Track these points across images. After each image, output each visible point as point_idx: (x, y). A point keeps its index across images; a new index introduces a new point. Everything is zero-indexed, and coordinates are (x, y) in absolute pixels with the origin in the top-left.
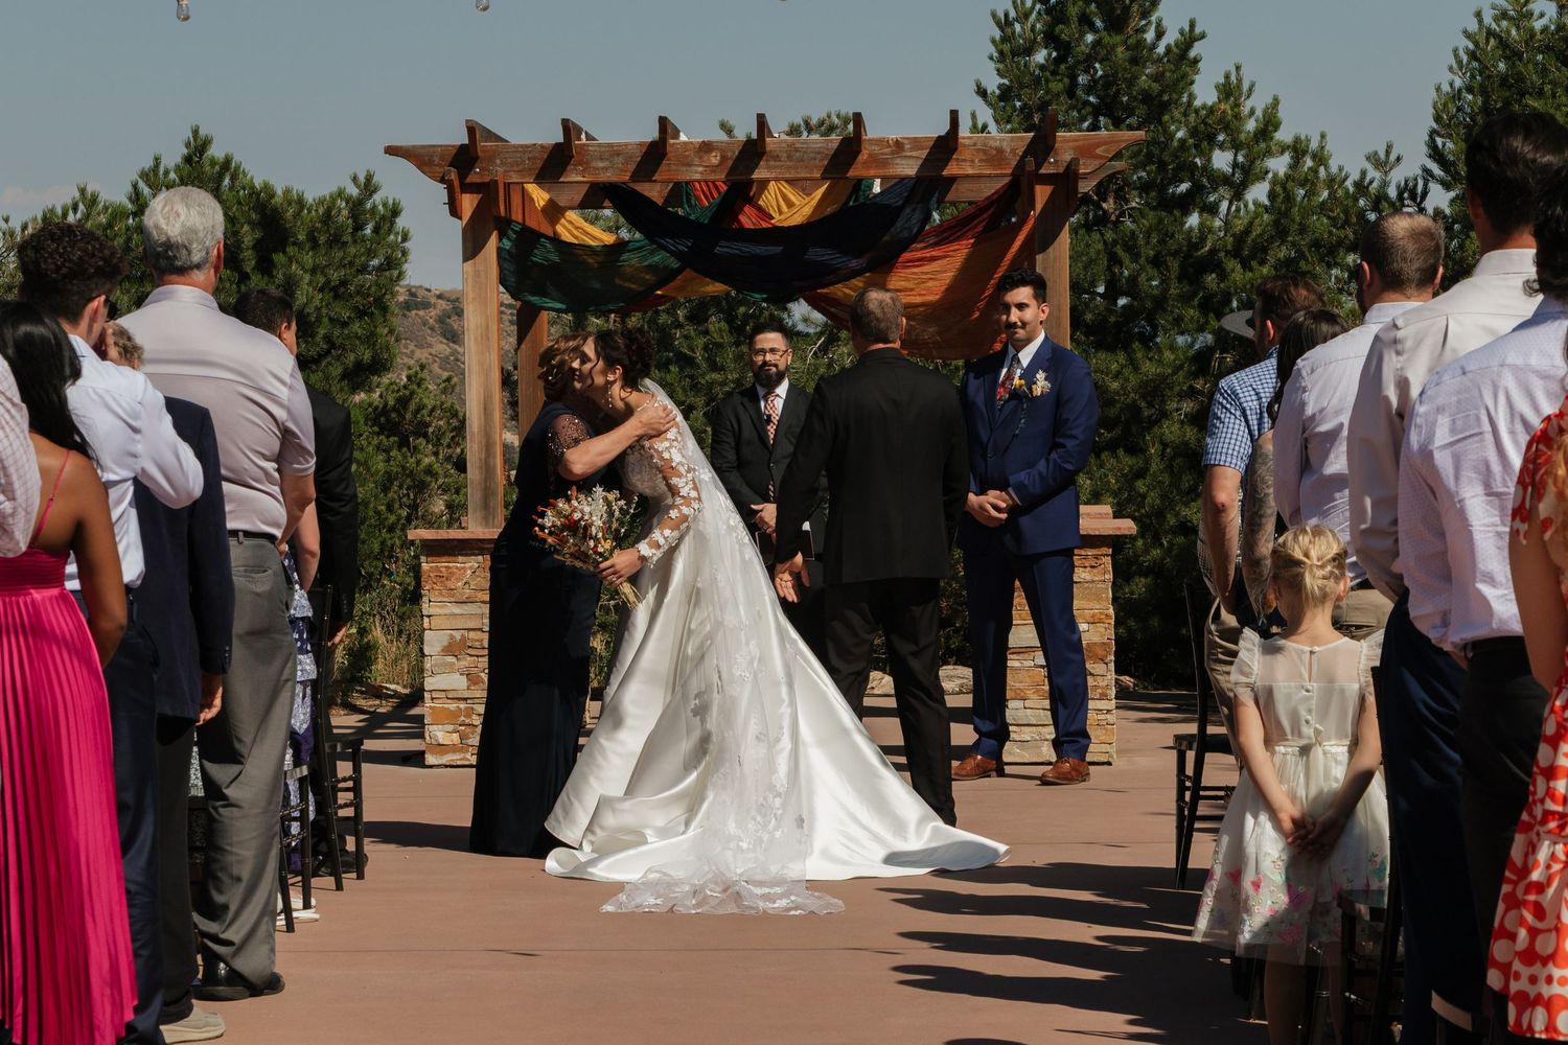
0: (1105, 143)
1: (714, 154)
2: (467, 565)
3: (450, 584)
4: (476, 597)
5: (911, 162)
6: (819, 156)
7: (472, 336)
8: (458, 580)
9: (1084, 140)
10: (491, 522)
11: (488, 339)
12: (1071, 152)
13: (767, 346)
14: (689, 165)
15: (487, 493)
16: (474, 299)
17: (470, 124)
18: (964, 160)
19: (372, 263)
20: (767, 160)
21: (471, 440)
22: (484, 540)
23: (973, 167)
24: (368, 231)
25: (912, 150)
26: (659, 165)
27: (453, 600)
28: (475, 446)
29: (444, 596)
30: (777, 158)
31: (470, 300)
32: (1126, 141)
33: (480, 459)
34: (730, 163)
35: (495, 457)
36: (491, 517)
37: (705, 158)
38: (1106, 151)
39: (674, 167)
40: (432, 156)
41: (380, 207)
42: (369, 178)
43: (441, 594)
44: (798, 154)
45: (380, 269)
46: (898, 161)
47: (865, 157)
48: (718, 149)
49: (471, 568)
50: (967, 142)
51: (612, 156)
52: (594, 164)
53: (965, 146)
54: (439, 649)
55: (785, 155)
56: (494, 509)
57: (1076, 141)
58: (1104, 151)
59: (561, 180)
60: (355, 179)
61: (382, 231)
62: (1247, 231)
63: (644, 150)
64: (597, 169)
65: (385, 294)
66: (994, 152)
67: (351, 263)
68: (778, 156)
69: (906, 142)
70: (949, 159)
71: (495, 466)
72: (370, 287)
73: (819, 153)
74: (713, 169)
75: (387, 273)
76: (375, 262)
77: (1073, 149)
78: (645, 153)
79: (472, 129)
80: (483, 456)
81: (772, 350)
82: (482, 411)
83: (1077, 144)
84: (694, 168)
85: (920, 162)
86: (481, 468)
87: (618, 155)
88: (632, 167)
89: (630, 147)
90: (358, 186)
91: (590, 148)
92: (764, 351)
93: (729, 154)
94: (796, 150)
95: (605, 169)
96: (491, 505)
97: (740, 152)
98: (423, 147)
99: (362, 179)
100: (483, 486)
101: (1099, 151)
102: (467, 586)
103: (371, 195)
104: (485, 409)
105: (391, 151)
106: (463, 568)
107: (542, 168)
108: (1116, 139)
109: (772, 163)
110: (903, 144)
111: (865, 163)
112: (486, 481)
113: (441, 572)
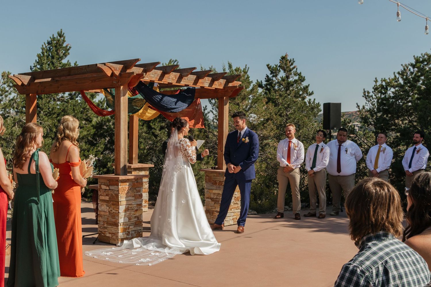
5: (207, 83)
6: (192, 80)
14: (169, 79)
15: (125, 165)
16: (123, 110)
18: (216, 84)
21: (122, 150)
23: (217, 86)
25: (208, 80)
26: (164, 78)
31: (122, 110)
34: (177, 79)
37: (173, 77)
39: (166, 79)
40: (117, 68)
46: (205, 83)
47: (200, 81)
48: (174, 75)
51: (155, 74)
52: (151, 76)
54: (122, 211)
66: (220, 83)
70: (213, 84)
73: (192, 79)
74: (174, 80)
78: (162, 74)
84: (170, 79)
85: (209, 84)
88: (158, 77)
93: (177, 77)
95: (153, 77)
97: (179, 77)
100: (124, 163)
109: (184, 80)
110: (206, 79)
111: (200, 83)
113: (124, 188)
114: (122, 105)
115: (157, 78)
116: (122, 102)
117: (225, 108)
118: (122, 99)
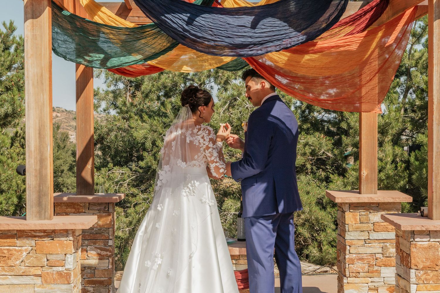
2: (24, 248)
3: (10, 263)
4: (30, 272)
7: (31, 82)
8: (17, 259)
10: (43, 215)
11: (42, 84)
15: (41, 195)
19: (14, 66)
21: (29, 156)
22: (36, 230)
24: (12, 50)
27: (13, 274)
28: (32, 161)
29: (5, 271)
33: (36, 170)
35: (46, 168)
36: (43, 211)
41: (18, 39)
42: (11, 24)
43: (4, 269)
45: (18, 68)
49: (26, 250)
56: (45, 206)
60: (4, 24)
61: (18, 51)
62: (420, 58)
65: (20, 80)
67: (3, 65)
71: (46, 175)
72: (12, 77)
75: (22, 71)
76: (16, 66)
80: (38, 168)
82: (37, 136)
86: (36, 176)
90: (6, 28)
96: (44, 203)
99: (8, 25)
100: (38, 189)
102: (23, 263)
103: (12, 32)
104: (40, 133)
106: (20, 250)
112: (40, 186)
113: (4, 253)
118: (29, 28)
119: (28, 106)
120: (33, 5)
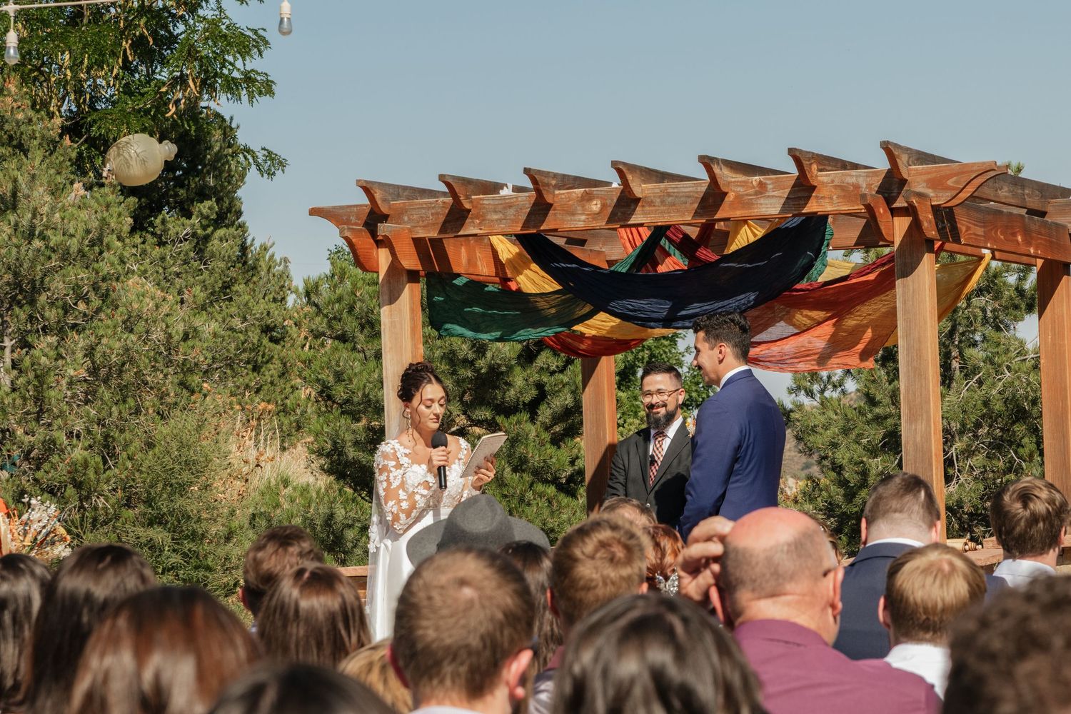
0: (956, 175)
1: (595, 202)
5: (773, 201)
6: (689, 200)
9: (935, 172)
12: (924, 185)
13: (653, 388)
14: (573, 214)
16: (391, 348)
17: (360, 184)
18: (823, 198)
20: (643, 206)
23: (832, 204)
25: (774, 189)
26: (546, 215)
30: (651, 203)
31: (388, 349)
32: (976, 171)
34: (610, 210)
37: (587, 207)
38: (956, 182)
39: (560, 216)
40: (349, 216)
44: (670, 199)
46: (762, 201)
47: (732, 197)
48: (598, 198)
50: (825, 179)
51: (505, 208)
52: (489, 217)
53: (823, 183)
55: (658, 200)
57: (929, 173)
58: (955, 182)
59: (459, 234)
63: (532, 202)
64: (492, 221)
66: (852, 188)
68: (652, 202)
69: (768, 182)
70: (808, 198)
74: (595, 216)
77: (924, 181)
78: (534, 204)
79: (367, 189)
81: (659, 392)
83: (929, 176)
84: (577, 217)
85: (782, 201)
87: (510, 207)
88: (523, 217)
89: (520, 199)
91: (485, 202)
92: (650, 394)
93: (608, 202)
94: (669, 195)
95: (500, 220)
97: (618, 200)
98: (341, 207)
101: (950, 183)
105: (315, 212)
107: (445, 222)
108: (965, 170)
109: (647, 208)
110: (766, 184)
111: (732, 203)
114: (387, 330)
115: (517, 222)
116: (387, 320)
117: (905, 286)
118: (387, 313)
119: (388, 415)
120: (390, 283)
